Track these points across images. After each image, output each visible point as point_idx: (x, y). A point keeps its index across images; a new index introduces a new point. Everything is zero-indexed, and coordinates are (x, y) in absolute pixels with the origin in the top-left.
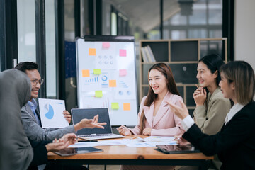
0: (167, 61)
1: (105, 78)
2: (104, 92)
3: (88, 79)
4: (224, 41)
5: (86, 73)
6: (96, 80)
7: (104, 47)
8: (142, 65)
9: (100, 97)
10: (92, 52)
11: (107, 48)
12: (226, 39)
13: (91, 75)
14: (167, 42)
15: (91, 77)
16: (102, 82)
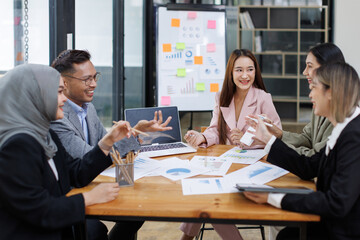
0: (266, 27)
1: (189, 54)
2: (188, 71)
3: (169, 54)
4: (324, 10)
5: (167, 48)
6: (179, 55)
7: (189, 18)
8: (241, 32)
9: (183, 77)
10: (176, 23)
11: (194, 18)
12: (326, 7)
13: (173, 50)
14: (266, 9)
15: (173, 52)
16: (187, 58)
